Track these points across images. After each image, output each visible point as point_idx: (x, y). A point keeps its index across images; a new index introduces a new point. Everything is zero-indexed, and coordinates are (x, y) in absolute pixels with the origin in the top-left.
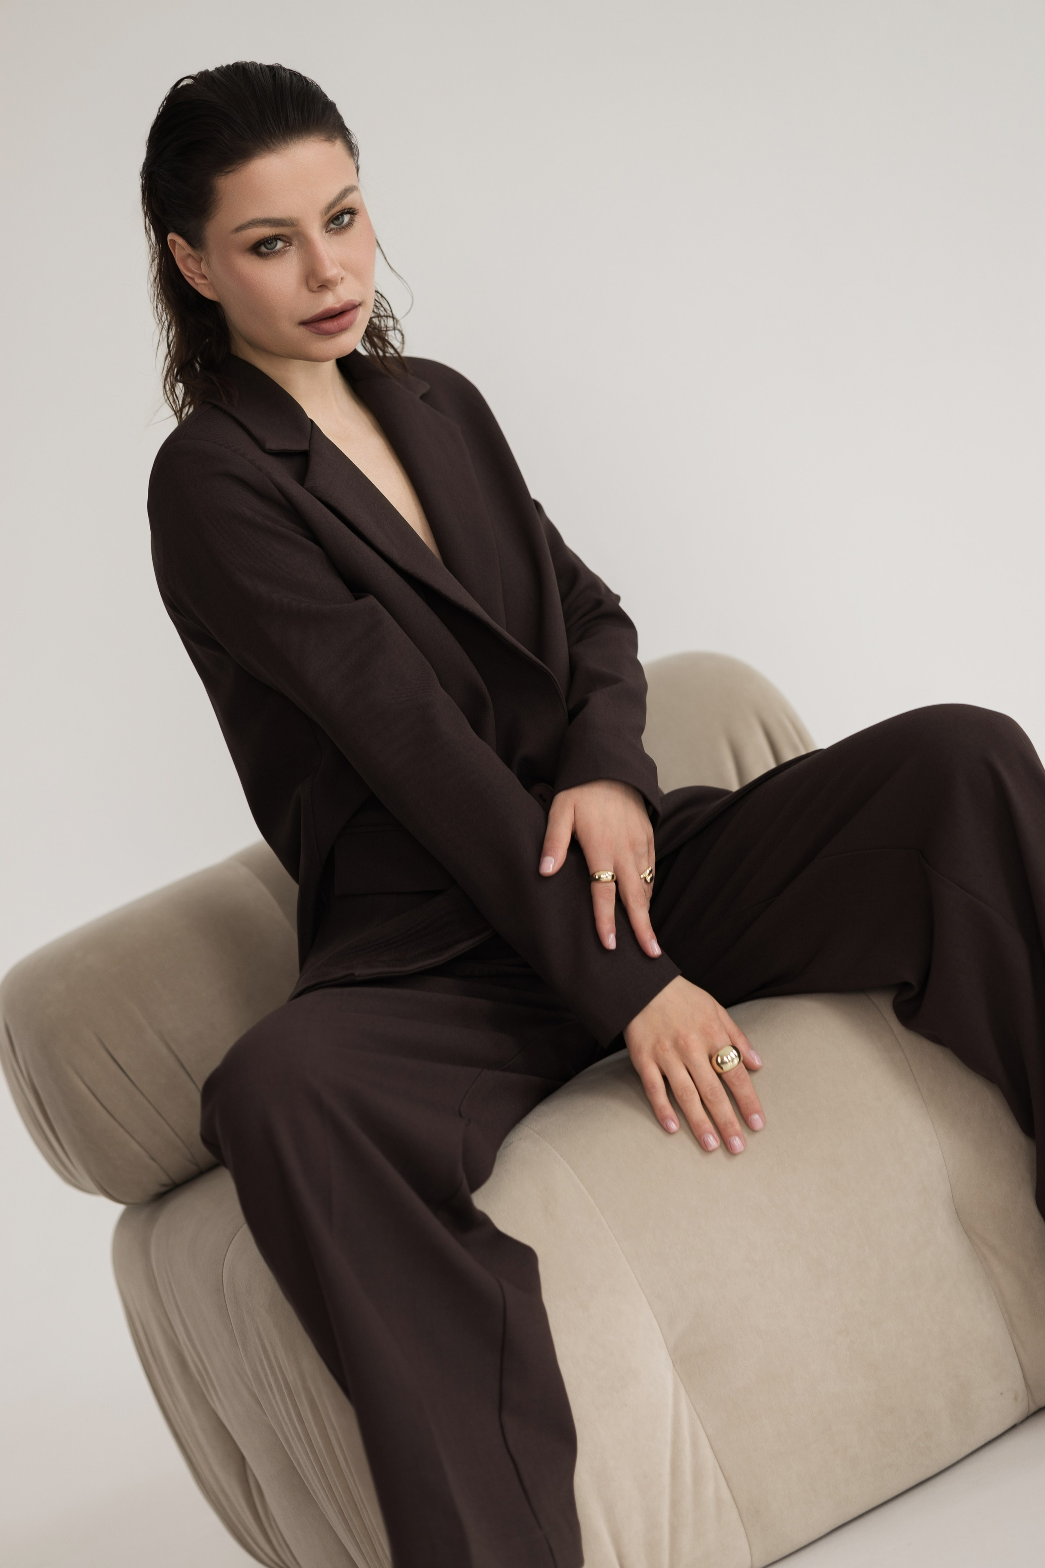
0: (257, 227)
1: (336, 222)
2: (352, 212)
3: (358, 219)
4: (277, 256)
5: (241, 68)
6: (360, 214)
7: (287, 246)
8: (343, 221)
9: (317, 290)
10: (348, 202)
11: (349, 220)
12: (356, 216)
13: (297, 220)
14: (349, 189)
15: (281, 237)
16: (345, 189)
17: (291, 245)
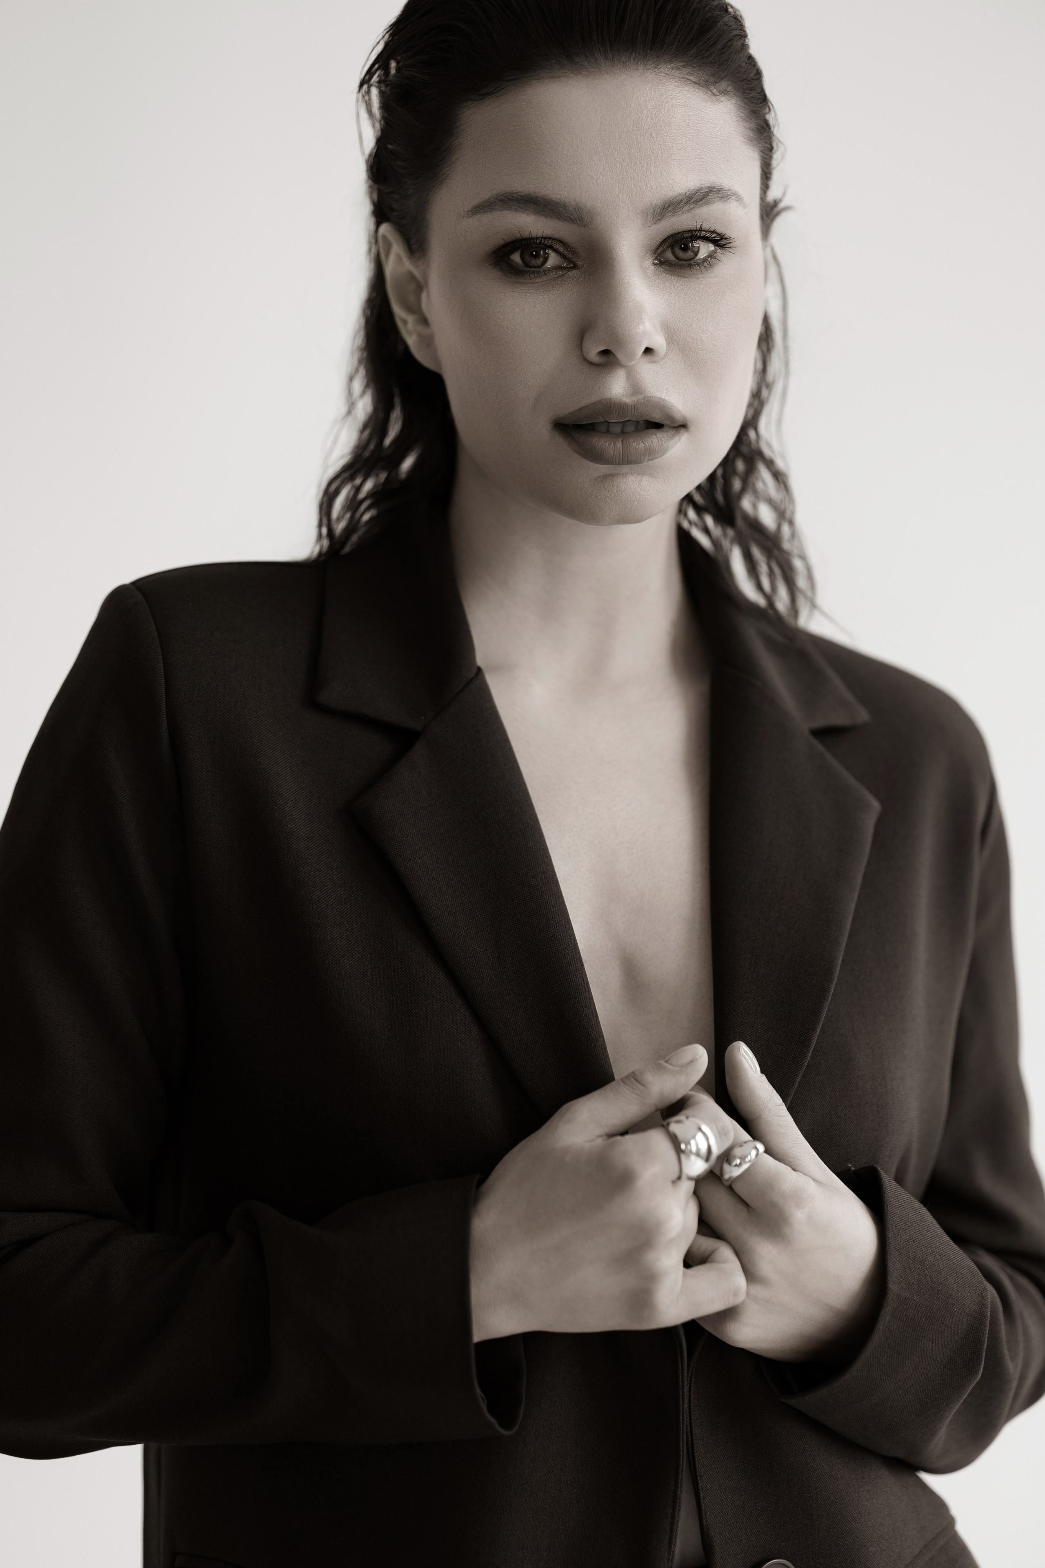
0: (511, 209)
1: (676, 253)
2: (718, 241)
4: (544, 280)
8: (691, 256)
10: (710, 215)
11: (710, 255)
13: (591, 214)
14: (719, 190)
15: (557, 246)
16: (709, 188)
17: (575, 267)
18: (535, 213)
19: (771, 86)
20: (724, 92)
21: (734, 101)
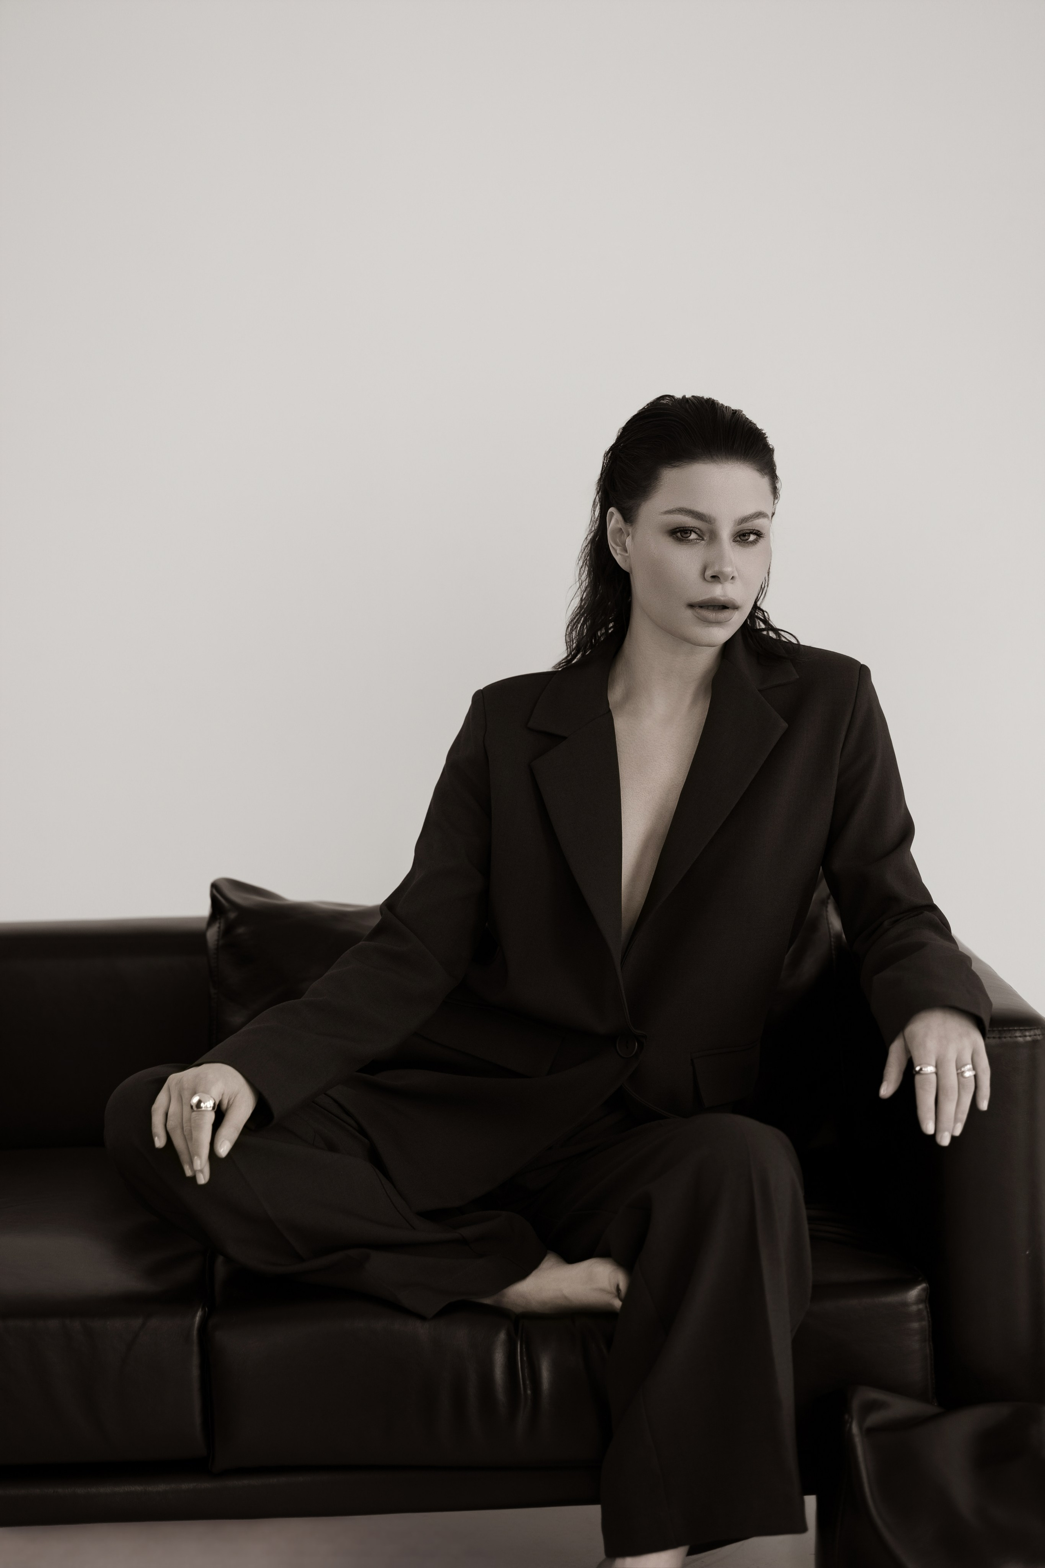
0: (682, 514)
1: (742, 538)
2: (759, 534)
3: (762, 541)
4: (689, 543)
5: (711, 402)
6: (765, 539)
7: (699, 539)
8: (747, 540)
9: (710, 579)
10: (759, 523)
11: (755, 540)
12: (761, 539)
13: (715, 520)
14: (763, 514)
15: (697, 530)
16: (759, 513)
17: (703, 539)
18: (692, 517)
19: (778, 472)
20: (766, 474)
21: (768, 477)
